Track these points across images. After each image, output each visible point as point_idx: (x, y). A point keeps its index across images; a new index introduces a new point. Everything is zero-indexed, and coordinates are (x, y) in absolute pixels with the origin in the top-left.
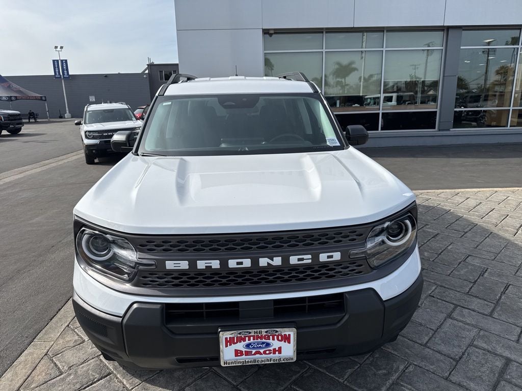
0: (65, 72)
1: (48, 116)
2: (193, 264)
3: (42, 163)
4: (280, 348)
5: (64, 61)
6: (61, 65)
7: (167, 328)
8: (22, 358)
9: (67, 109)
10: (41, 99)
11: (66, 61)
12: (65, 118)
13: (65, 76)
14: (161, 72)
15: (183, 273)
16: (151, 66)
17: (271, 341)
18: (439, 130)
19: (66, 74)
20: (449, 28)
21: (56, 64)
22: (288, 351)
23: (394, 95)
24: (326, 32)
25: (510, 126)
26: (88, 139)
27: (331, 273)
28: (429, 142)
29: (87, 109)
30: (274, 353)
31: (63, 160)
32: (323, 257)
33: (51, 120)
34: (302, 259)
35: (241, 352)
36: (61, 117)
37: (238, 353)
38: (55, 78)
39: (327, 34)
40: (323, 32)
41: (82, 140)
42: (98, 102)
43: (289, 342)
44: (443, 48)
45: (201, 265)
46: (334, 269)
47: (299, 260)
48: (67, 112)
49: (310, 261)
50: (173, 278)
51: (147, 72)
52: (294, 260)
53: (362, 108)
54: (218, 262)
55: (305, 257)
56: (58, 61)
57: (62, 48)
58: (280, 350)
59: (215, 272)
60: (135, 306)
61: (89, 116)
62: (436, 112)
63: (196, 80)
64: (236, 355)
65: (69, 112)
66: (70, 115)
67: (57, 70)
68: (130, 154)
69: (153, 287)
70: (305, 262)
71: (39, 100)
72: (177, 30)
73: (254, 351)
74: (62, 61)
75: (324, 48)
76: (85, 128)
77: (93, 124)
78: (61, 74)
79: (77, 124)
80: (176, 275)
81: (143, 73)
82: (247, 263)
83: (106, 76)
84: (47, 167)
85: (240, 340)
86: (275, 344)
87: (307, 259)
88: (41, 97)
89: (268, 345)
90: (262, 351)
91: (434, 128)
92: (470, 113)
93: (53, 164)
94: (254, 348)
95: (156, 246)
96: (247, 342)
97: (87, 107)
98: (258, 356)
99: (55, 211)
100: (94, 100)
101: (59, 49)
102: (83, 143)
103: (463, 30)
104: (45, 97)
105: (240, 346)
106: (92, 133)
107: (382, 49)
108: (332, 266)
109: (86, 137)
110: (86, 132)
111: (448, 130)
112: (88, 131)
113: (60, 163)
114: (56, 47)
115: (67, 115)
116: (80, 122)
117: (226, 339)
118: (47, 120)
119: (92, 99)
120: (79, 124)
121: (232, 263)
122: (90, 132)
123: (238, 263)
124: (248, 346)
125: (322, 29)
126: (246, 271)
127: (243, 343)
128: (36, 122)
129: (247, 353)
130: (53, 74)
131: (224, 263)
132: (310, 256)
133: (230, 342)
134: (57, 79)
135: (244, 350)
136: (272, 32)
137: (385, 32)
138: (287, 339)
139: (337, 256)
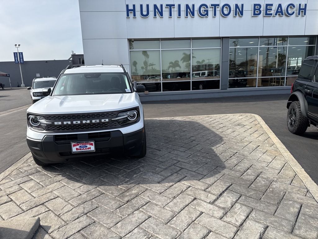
0: (21, 59)
1: (11, 85)
2: (62, 123)
3: (8, 111)
4: (90, 147)
5: (21, 53)
6: (18, 55)
7: (56, 142)
8: (7, 170)
9: (22, 81)
10: (6, 76)
11: (22, 53)
12: (21, 87)
13: (21, 62)
14: (80, 59)
15: (60, 126)
16: (74, 56)
17: (87, 145)
18: (222, 90)
19: (22, 61)
20: (223, 38)
21: (16, 55)
22: (93, 148)
23: (206, 72)
24: (161, 40)
25: (258, 87)
26: (35, 96)
27: (106, 126)
28: (217, 96)
29: (34, 81)
30: (89, 149)
31: (20, 109)
32: (103, 121)
33: (13, 88)
34: (96, 121)
35: (78, 149)
36: (19, 86)
37: (77, 149)
38: (15, 63)
39: (161, 41)
40: (159, 40)
41: (32, 98)
42: (41, 77)
43: (93, 145)
44: (221, 48)
45: (65, 123)
46: (107, 124)
47: (95, 121)
48: (23, 83)
49: (99, 122)
50: (57, 128)
51: (71, 59)
52: (93, 121)
53: (181, 79)
54: (70, 122)
55: (97, 120)
56: (17, 53)
57: (19, 45)
58: (90, 148)
59: (69, 125)
60: (46, 136)
61: (35, 85)
62: (219, 80)
63: (81, 67)
64: (77, 150)
65: (24, 84)
66: (24, 85)
67: (16, 59)
68: (49, 96)
69: (51, 131)
70: (97, 122)
71: (5, 76)
72: (83, 39)
73: (82, 149)
74: (19, 53)
75: (160, 48)
76: (33, 91)
77: (37, 89)
78: (19, 61)
79: (28, 89)
80: (58, 126)
81: (69, 60)
82: (79, 122)
83: (47, 62)
84: (12, 112)
85: (78, 145)
86: (89, 146)
87: (98, 121)
88: (6, 74)
89: (86, 146)
90: (85, 148)
91: (219, 88)
92: (243, 80)
93: (15, 111)
94: (82, 148)
95: (52, 118)
96: (80, 146)
97: (34, 80)
98: (83, 150)
99: (17, 130)
100: (39, 76)
101: (17, 46)
102: (32, 99)
103: (230, 38)
104: (9, 74)
105: (78, 147)
106: (37, 94)
107: (190, 49)
108: (106, 123)
109: (34, 96)
110: (33, 93)
111: (226, 89)
112: (35, 93)
113: (19, 110)
114: (16, 45)
115: (23, 85)
116: (30, 88)
117: (73, 144)
118: (10, 88)
119: (38, 75)
120: (30, 89)
121: (74, 122)
122: (36, 93)
123: (76, 122)
124: (80, 147)
125: (159, 38)
126: (79, 125)
127: (78, 146)
128: (3, 90)
129: (80, 149)
130: (14, 61)
131: (72, 123)
132: (98, 120)
133: (74, 146)
134: (16, 64)
135: (79, 148)
136: (133, 40)
137: (191, 40)
138: (92, 144)
139: (107, 120)
